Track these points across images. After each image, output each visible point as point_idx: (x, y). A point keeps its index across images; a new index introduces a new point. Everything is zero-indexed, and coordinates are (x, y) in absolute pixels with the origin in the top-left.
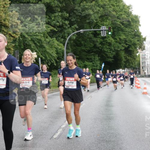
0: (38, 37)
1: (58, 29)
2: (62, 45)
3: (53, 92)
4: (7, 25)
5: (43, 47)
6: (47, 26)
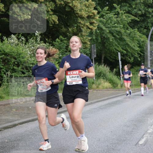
0: (117, 29)
1: (140, 19)
2: (144, 36)
3: (134, 91)
4: (84, 15)
5: (123, 39)
6: (127, 16)
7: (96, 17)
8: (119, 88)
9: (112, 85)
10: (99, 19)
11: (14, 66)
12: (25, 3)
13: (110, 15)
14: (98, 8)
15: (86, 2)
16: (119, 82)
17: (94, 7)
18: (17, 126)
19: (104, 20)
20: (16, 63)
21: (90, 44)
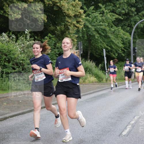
0: (102, 27)
1: (124, 17)
2: (128, 34)
4: (71, 14)
5: (108, 37)
6: (112, 15)
7: (82, 16)
8: (104, 83)
9: (97, 79)
10: (85, 17)
11: (5, 62)
12: (15, 3)
13: (95, 14)
14: (85, 7)
15: (73, 2)
16: (105, 77)
17: (80, 6)
18: (8, 119)
19: (90, 19)
20: (7, 59)
21: (77, 42)
